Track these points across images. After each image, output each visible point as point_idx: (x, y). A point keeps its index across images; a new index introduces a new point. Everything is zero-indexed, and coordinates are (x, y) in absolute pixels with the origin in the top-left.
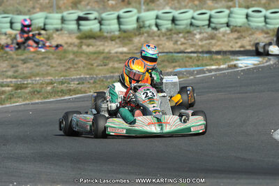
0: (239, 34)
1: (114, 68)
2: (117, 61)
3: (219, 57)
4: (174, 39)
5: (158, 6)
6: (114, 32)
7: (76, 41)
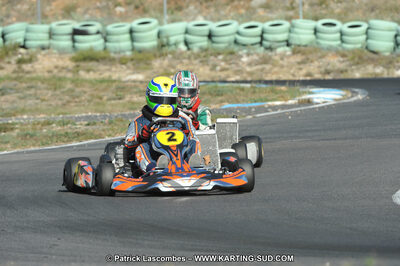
0: (304, 57)
1: (133, 103)
2: (136, 93)
3: (283, 88)
4: (211, 63)
5: (187, 15)
6: (124, 51)
7: (71, 65)
